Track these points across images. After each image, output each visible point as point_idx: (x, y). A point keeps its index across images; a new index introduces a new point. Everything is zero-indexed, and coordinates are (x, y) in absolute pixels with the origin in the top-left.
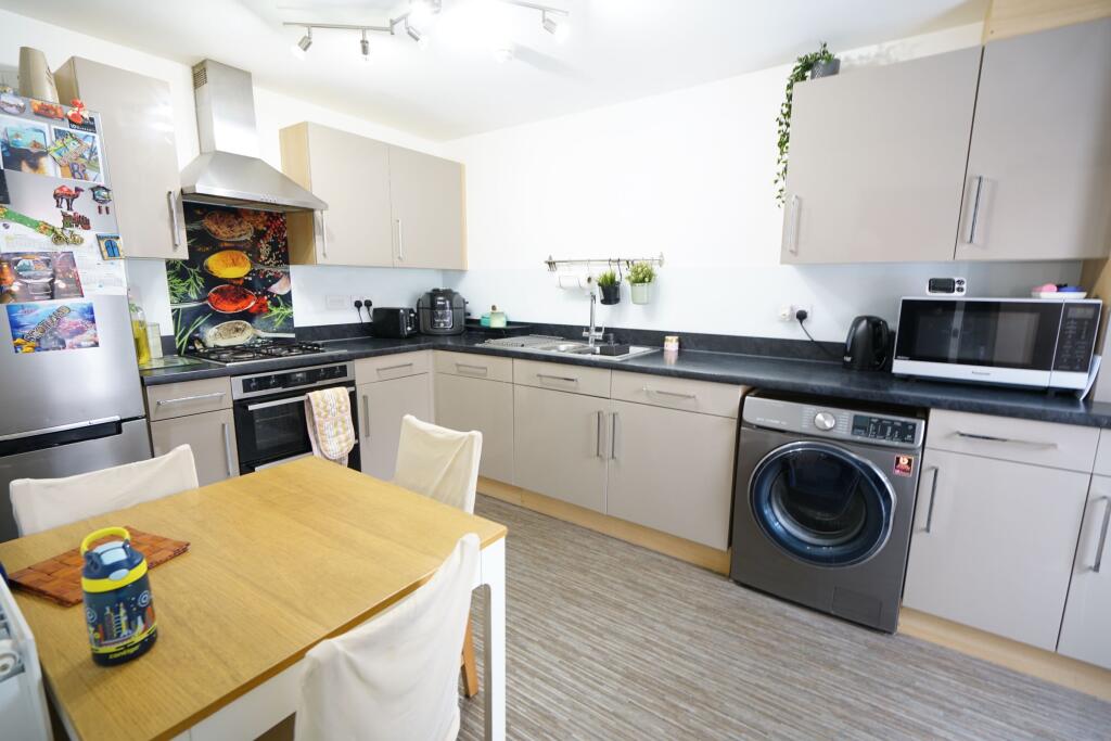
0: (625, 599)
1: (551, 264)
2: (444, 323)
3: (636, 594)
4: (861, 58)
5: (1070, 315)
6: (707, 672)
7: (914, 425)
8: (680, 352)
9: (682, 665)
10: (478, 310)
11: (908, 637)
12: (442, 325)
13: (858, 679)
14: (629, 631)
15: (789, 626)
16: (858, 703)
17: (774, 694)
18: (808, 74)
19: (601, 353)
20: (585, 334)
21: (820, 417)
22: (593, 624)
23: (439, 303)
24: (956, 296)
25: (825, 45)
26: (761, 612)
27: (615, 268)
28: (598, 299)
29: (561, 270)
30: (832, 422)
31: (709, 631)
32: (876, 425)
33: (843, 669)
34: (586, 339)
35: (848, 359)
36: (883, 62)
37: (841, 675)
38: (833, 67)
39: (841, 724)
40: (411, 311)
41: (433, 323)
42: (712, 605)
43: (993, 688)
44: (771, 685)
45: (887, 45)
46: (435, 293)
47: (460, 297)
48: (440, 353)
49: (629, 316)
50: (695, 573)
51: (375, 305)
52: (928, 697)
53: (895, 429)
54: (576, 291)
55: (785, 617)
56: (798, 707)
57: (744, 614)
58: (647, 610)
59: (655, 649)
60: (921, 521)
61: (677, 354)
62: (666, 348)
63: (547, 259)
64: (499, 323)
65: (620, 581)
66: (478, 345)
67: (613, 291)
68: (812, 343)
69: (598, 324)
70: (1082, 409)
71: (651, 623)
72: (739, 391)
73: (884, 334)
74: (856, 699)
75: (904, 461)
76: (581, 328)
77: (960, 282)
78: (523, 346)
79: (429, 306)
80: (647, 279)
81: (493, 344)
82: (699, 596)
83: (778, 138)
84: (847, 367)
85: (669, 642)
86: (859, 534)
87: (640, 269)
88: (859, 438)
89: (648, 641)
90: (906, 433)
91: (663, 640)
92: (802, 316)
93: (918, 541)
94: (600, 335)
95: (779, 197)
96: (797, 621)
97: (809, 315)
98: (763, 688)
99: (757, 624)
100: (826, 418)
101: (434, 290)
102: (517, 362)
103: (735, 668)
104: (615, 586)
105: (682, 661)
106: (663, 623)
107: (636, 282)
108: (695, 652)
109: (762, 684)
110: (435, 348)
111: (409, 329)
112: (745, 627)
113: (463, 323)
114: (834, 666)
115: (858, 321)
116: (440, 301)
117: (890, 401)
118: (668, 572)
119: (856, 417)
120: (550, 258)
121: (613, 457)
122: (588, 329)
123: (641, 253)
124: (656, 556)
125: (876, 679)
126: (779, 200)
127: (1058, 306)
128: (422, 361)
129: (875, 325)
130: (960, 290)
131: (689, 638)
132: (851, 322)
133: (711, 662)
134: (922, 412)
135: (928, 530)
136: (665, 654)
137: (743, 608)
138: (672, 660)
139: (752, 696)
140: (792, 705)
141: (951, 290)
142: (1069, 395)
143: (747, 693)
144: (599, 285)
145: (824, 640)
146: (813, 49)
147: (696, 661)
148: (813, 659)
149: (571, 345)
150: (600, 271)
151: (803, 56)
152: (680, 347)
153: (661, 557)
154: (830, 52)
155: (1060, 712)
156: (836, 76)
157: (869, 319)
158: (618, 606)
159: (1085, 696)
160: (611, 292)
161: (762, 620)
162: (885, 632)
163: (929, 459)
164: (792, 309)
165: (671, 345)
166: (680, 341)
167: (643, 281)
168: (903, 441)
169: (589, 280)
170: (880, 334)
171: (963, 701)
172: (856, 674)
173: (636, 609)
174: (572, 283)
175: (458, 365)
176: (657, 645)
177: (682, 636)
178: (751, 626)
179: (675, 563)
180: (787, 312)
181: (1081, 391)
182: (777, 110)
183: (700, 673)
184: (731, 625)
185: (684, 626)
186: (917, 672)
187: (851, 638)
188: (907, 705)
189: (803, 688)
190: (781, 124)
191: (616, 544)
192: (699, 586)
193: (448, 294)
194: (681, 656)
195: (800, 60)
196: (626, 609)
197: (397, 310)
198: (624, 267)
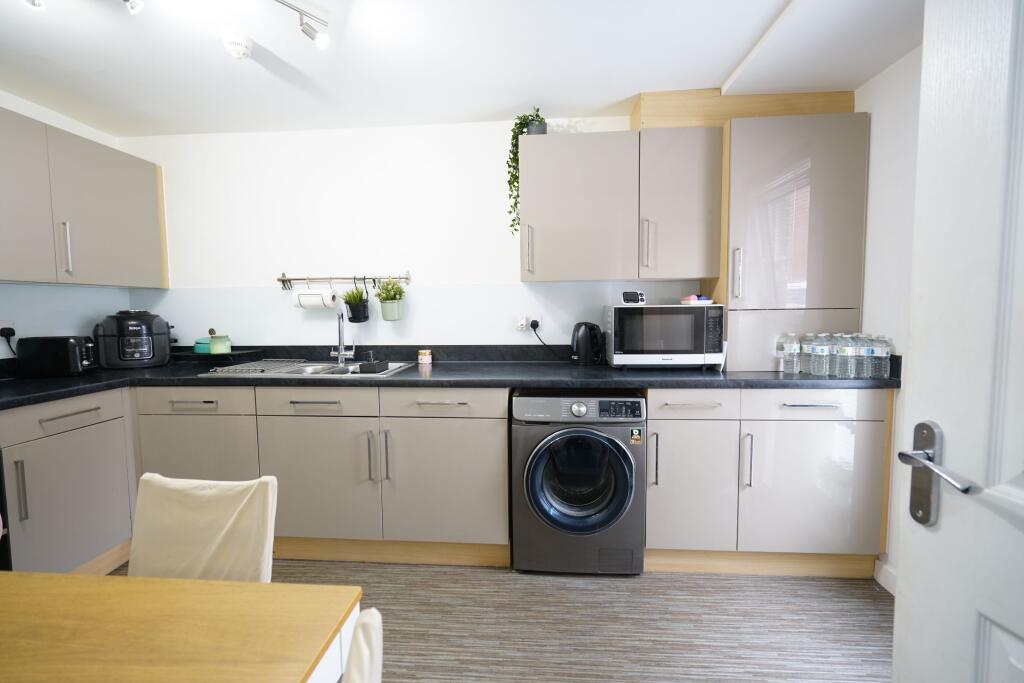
0: (423, 626)
1: (286, 282)
2: (141, 353)
3: (433, 616)
4: (558, 126)
5: (710, 315)
6: (527, 670)
7: (639, 403)
8: (434, 365)
9: (503, 673)
10: (188, 335)
11: (651, 572)
12: (137, 355)
13: (636, 622)
14: (440, 659)
15: (572, 596)
16: (643, 643)
17: (585, 665)
18: (525, 130)
19: (362, 372)
20: (333, 354)
21: (575, 408)
22: (400, 667)
23: (131, 328)
24: (640, 304)
25: (538, 110)
26: (548, 592)
27: (361, 286)
28: (346, 318)
29: (298, 289)
30: (584, 408)
31: (513, 628)
32: (614, 407)
33: (622, 619)
34: (335, 359)
35: (576, 358)
36: (572, 131)
37: (623, 624)
38: (542, 128)
39: (639, 668)
40: (88, 339)
41: (122, 354)
42: (506, 601)
43: (710, 592)
44: (580, 657)
45: (574, 120)
46: (123, 317)
47: (162, 320)
48: (141, 390)
49: (380, 333)
50: (481, 574)
51: (20, 334)
52: (681, 617)
53: (627, 407)
54: (319, 311)
55: (567, 589)
56: (606, 669)
57: (534, 599)
58: (449, 629)
59: (471, 667)
60: (651, 478)
61: (430, 366)
62: (420, 362)
63: (280, 276)
64: (221, 348)
65: (412, 608)
66: (200, 375)
67: (361, 308)
68: (545, 347)
69: (348, 342)
70: (722, 378)
71: (458, 641)
72: (505, 393)
73: (599, 336)
74: (640, 640)
75: (636, 432)
76: (328, 349)
77: (641, 294)
78: (263, 371)
79: (115, 332)
80: (398, 296)
81: (222, 372)
82: (492, 596)
83: (508, 177)
84: (575, 364)
85: (482, 654)
86: (611, 500)
87: (390, 287)
88: (605, 419)
89: (462, 662)
90: (635, 410)
91: (475, 654)
92: (535, 325)
93: (651, 493)
94: (351, 354)
95: (512, 226)
96: (576, 589)
97: (540, 324)
98: (576, 664)
99: (548, 604)
100: (579, 407)
101: (121, 313)
102: (261, 391)
103: (548, 655)
104: (410, 615)
105: (500, 668)
106: (470, 636)
107: (386, 299)
108: (510, 654)
109: (572, 660)
110: (133, 384)
111: (85, 363)
112: (539, 612)
113: (168, 352)
114: (616, 619)
115: (578, 326)
116: (132, 326)
117: (621, 386)
118: (456, 582)
119: (600, 402)
120: (284, 275)
121: (388, 478)
122: (336, 348)
123: (387, 271)
124: (438, 569)
125: (645, 617)
126: (513, 229)
127: (702, 309)
128: (116, 402)
129: (592, 329)
130: (642, 300)
131: (498, 642)
132: (573, 328)
133: (526, 657)
134: (641, 392)
135: (657, 483)
136: (483, 668)
137: (533, 594)
138: (492, 672)
139: (570, 675)
140: (602, 668)
141: (637, 301)
142: (712, 369)
143: (564, 674)
144: (347, 302)
145: (600, 598)
146: (529, 112)
147: (513, 662)
148: (600, 619)
149: (319, 366)
150: (345, 289)
151: (521, 115)
152: (433, 359)
153: (445, 569)
154: (542, 116)
155: (747, 593)
156: (544, 135)
157: (586, 324)
158: (421, 636)
159: (754, 576)
160: (358, 310)
161: (550, 599)
162: (635, 575)
163: (652, 427)
164: (527, 319)
165: (425, 359)
166: (432, 354)
167: (394, 298)
168: (634, 416)
169: (334, 298)
170: (596, 336)
171: (700, 610)
172: (632, 619)
173: (438, 631)
174: (317, 301)
175: (172, 402)
176: (473, 662)
177: (491, 643)
178: (545, 609)
179: (459, 570)
180: (524, 322)
181: (720, 365)
182: (507, 156)
183: (522, 674)
184: (529, 613)
185: (490, 631)
186: (667, 600)
187: (617, 589)
188: (671, 629)
189: (603, 649)
190: (510, 166)
191: (397, 569)
192: (488, 585)
193: (144, 318)
194: (498, 664)
195: (519, 118)
196: (429, 636)
197: (65, 340)
198: (370, 286)
